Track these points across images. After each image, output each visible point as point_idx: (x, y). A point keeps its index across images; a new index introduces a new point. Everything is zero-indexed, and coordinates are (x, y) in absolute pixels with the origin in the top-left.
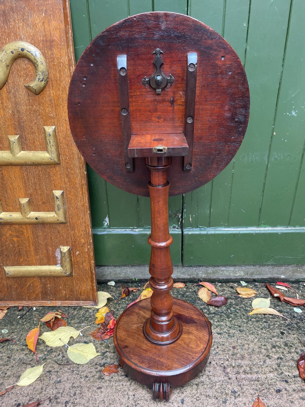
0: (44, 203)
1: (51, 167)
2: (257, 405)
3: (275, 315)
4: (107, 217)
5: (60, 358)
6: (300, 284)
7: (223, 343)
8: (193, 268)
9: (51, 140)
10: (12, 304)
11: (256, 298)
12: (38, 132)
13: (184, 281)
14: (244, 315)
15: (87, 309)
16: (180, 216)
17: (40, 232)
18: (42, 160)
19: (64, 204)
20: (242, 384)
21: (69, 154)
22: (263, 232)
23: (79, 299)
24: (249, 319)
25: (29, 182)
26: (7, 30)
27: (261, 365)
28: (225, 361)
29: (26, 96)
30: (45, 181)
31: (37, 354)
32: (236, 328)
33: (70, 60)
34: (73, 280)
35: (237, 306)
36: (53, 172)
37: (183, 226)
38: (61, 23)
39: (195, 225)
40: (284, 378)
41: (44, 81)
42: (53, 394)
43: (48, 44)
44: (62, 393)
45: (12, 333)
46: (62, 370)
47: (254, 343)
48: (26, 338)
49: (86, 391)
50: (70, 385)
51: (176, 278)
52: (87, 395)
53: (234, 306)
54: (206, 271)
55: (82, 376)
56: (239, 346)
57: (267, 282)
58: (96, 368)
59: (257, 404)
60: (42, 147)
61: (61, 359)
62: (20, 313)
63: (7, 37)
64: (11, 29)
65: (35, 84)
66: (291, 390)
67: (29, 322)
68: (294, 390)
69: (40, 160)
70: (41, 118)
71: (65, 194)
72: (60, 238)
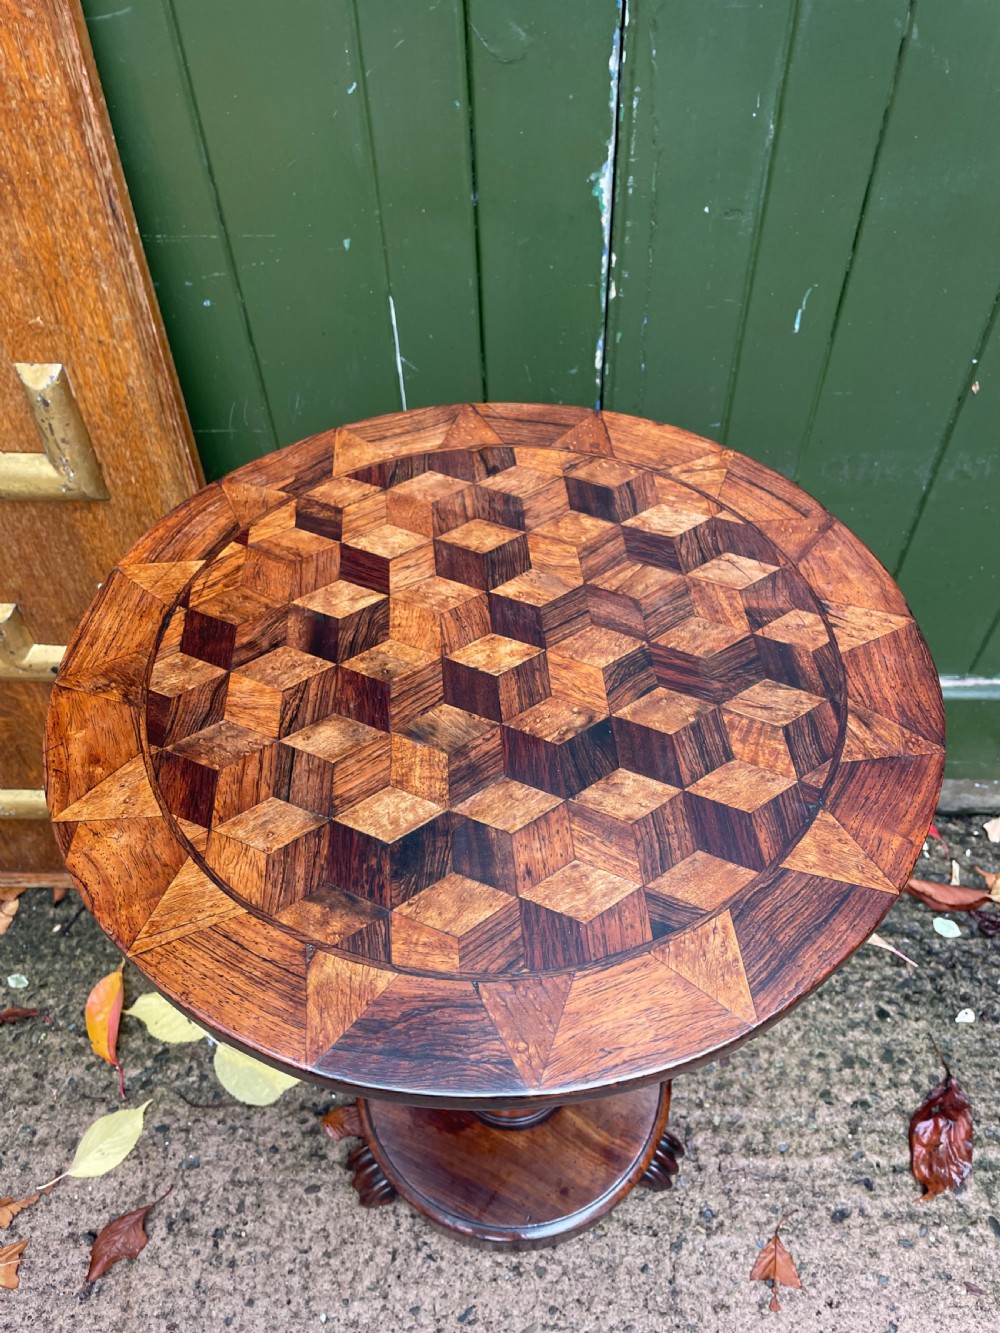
1: (75, 510)
2: (770, 1262)
5: (193, 1082)
6: (971, 824)
20: (734, 1188)
27: (800, 1126)
28: (693, 1106)
31: (122, 1067)
36: (84, 525)
40: (861, 1173)
42: (178, 1206)
44: (203, 1204)
45: (42, 987)
46: (201, 1125)
47: (790, 1048)
48: (84, 1010)
49: (274, 1197)
50: (227, 1177)
52: (277, 1210)
55: (261, 1148)
58: (304, 1121)
59: (767, 1260)
60: (22, 437)
61: (196, 1086)
66: (875, 1213)
67: (91, 950)
68: (887, 1216)
70: (2, 332)
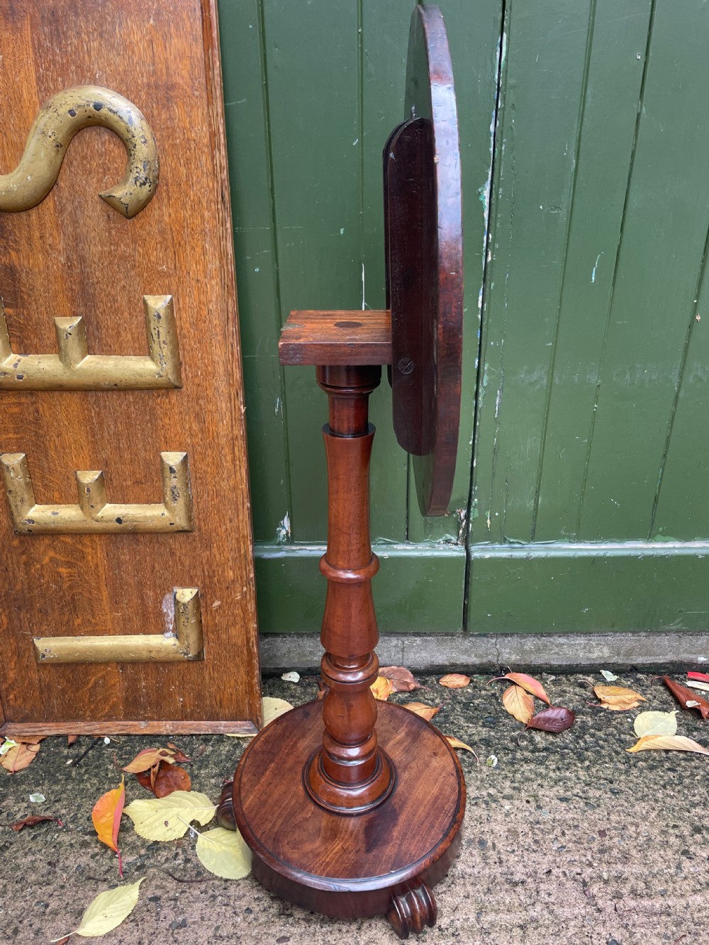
0: (137, 482)
1: (159, 396)
3: (692, 752)
4: (286, 517)
5: (180, 864)
7: (576, 823)
8: (490, 639)
9: (161, 330)
10: (50, 729)
11: (641, 711)
12: (129, 309)
13: (467, 671)
14: (617, 753)
15: (236, 741)
16: (463, 514)
17: (124, 554)
18: (138, 377)
19: (187, 484)
20: (630, 923)
21: (205, 363)
22: (662, 553)
23: (218, 714)
24: (631, 761)
25: (101, 429)
26: (58, 58)
27: (672, 876)
28: (584, 865)
29: (101, 220)
30: (143, 430)
31: (121, 854)
32: (603, 784)
33: (213, 135)
34: (202, 669)
35: (600, 730)
36: (161, 408)
37: (470, 539)
38: (194, 43)
39: (498, 535)
41: (147, 185)
43: (161, 94)
45: (56, 801)
46: (188, 894)
47: (650, 822)
48: (90, 816)
50: (210, 933)
51: (447, 663)
53: (592, 731)
54: (519, 645)
55: (238, 910)
56: (615, 828)
57: (665, 673)
60: (137, 345)
61: (181, 867)
62: (72, 751)
63: (59, 75)
64: (71, 55)
65: (125, 191)
67: (96, 776)
69: (133, 378)
70: (140, 275)
71: (190, 461)
72: (175, 569)
